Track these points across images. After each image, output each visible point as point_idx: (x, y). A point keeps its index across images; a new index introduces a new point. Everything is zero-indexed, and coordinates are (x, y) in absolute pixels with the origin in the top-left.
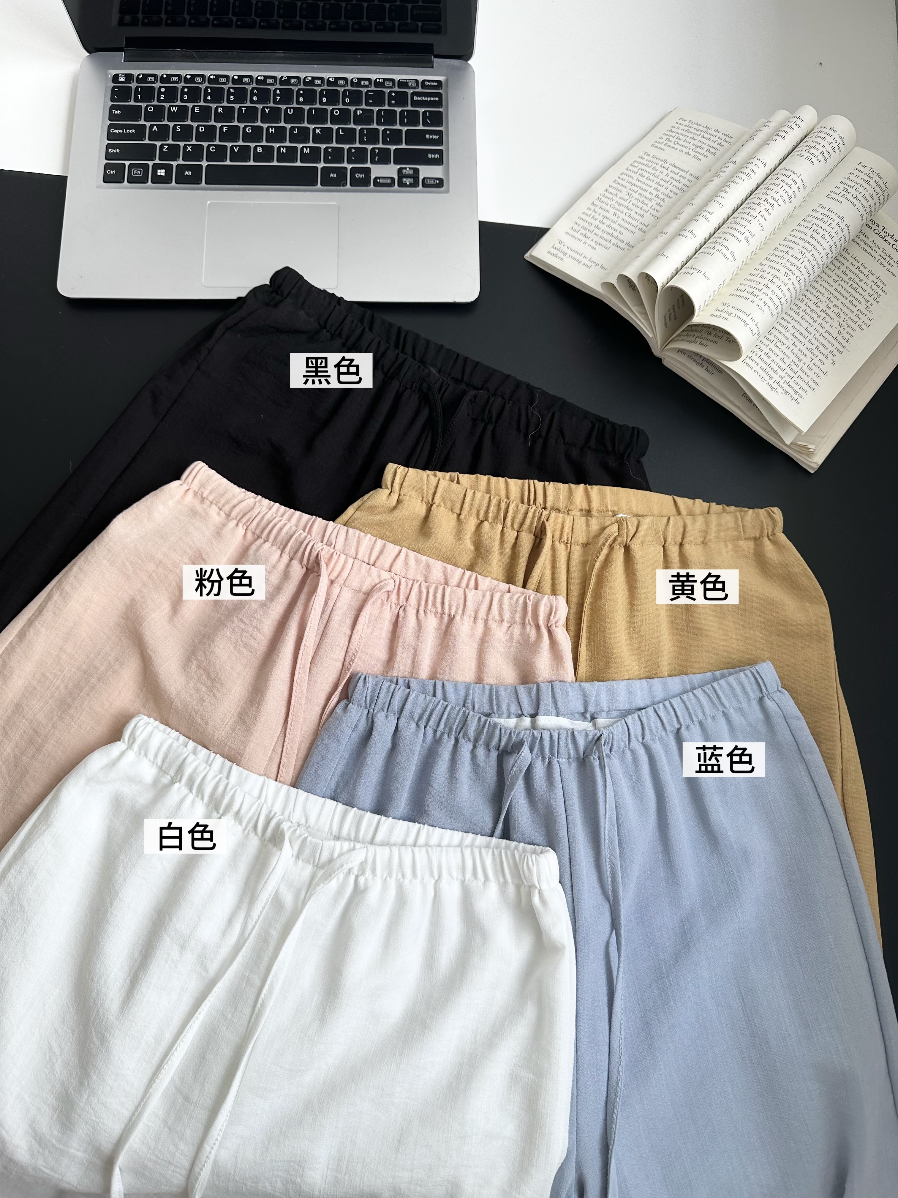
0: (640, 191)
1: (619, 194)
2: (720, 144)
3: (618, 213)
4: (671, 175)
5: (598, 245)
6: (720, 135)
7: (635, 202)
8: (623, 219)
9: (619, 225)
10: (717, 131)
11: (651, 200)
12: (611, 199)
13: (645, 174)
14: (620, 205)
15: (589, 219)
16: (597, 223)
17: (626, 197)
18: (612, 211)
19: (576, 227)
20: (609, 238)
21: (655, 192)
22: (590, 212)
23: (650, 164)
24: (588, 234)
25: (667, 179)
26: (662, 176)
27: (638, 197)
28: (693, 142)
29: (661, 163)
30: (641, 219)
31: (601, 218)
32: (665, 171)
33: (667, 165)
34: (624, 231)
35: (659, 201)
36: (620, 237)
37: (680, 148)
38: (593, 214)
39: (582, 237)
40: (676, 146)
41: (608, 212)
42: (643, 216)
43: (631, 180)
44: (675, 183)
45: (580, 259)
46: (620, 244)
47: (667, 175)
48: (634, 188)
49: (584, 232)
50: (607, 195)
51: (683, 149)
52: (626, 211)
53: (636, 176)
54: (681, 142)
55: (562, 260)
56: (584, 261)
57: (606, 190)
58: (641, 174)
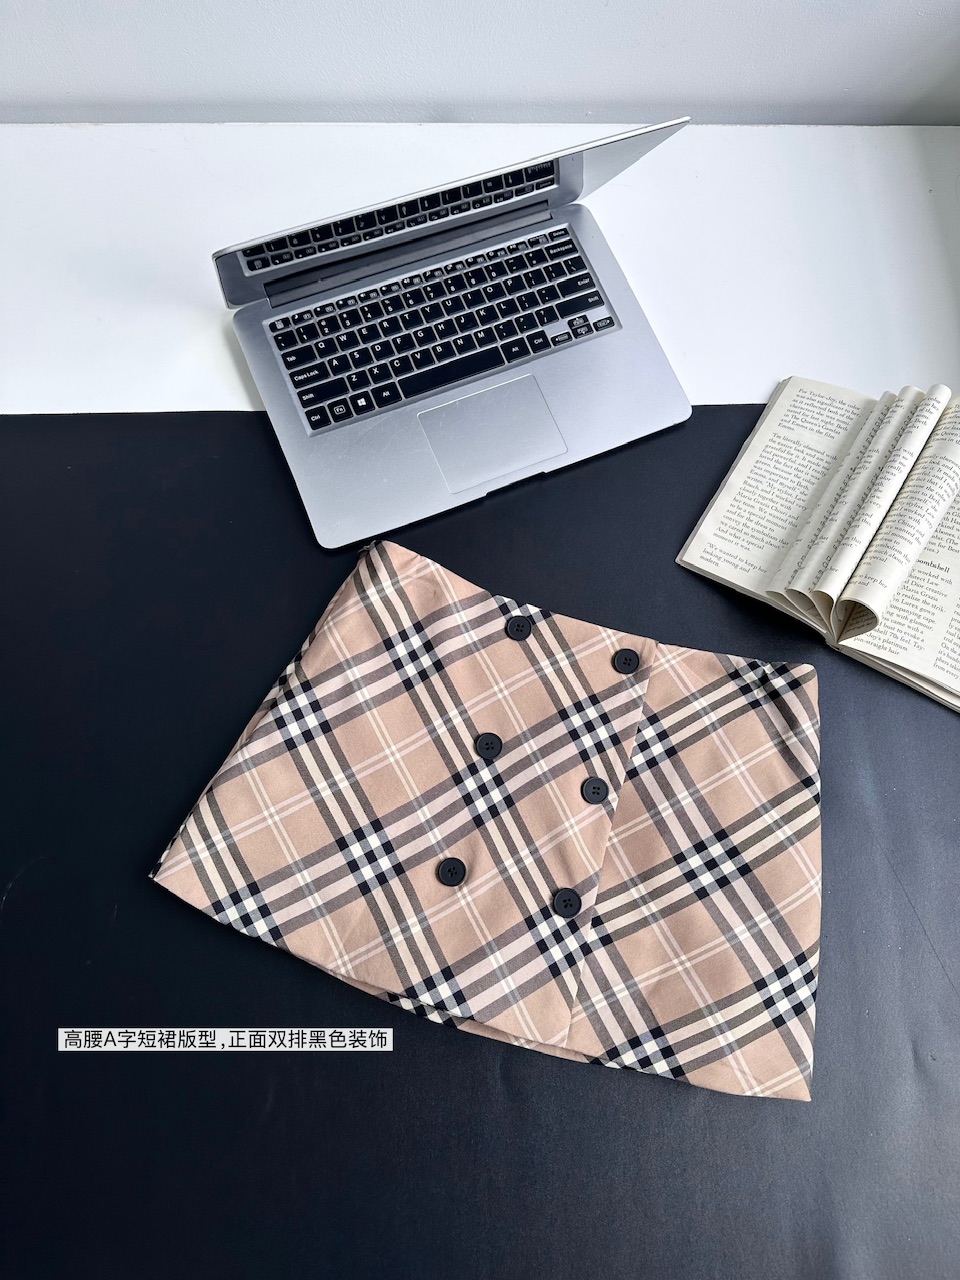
0: (781, 480)
1: (760, 487)
2: (848, 417)
3: (764, 507)
4: (808, 458)
5: (751, 545)
6: (845, 407)
7: (777, 493)
8: (770, 514)
9: (768, 520)
10: (841, 402)
11: (794, 489)
12: (753, 493)
13: (781, 460)
14: (764, 498)
15: (735, 517)
16: (744, 521)
17: (768, 489)
18: (757, 506)
19: (723, 527)
20: (761, 536)
21: (796, 480)
22: (734, 509)
23: (783, 448)
24: (738, 534)
25: (805, 463)
26: (799, 461)
27: (780, 487)
28: (821, 418)
29: (794, 446)
30: (789, 512)
31: (747, 515)
32: (801, 455)
33: (801, 448)
34: (774, 527)
35: (802, 489)
36: (772, 534)
37: (809, 426)
38: (738, 511)
39: (732, 538)
40: (805, 424)
41: (753, 507)
42: (790, 508)
43: (768, 468)
44: (814, 467)
45: (736, 562)
46: (773, 542)
47: (804, 459)
48: (773, 477)
49: (733, 532)
50: (748, 488)
51: (813, 427)
52: (771, 504)
53: (772, 463)
54: (809, 419)
55: (717, 565)
56: (741, 564)
57: (745, 482)
58: (777, 461)
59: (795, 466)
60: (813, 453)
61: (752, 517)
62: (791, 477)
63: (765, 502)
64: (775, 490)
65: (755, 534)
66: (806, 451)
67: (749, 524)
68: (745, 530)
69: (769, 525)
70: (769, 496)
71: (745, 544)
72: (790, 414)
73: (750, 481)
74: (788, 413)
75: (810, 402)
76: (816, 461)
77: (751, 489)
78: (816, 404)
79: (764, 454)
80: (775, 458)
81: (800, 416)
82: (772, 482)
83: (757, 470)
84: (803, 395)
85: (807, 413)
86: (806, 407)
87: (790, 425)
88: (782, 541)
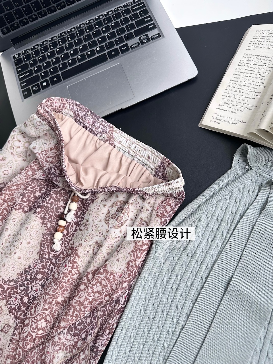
0: (250, 75)
1: (239, 81)
3: (242, 90)
4: (264, 61)
5: (236, 111)
8: (245, 93)
9: (244, 97)
12: (236, 84)
13: (249, 65)
14: (241, 86)
15: (227, 98)
16: (232, 99)
17: (243, 81)
18: (238, 90)
19: (221, 104)
20: (241, 105)
21: (258, 74)
22: (226, 94)
23: (250, 60)
24: (229, 106)
25: (262, 64)
26: (258, 64)
27: (250, 78)
28: (269, 41)
29: (256, 57)
30: (256, 91)
31: (233, 96)
32: (260, 61)
33: (259, 57)
34: (248, 99)
35: (262, 77)
36: (248, 103)
37: (262, 46)
38: (228, 95)
39: (226, 109)
40: (261, 46)
41: (236, 91)
42: (256, 88)
43: (242, 71)
44: (267, 65)
45: (229, 120)
46: (248, 107)
47: (261, 62)
48: (245, 74)
49: (226, 105)
50: (232, 82)
51: (265, 46)
52: (245, 88)
53: (244, 68)
54: (262, 43)
55: (219, 123)
56: (232, 121)
57: (231, 80)
58: (247, 66)
59: (256, 67)
60: (266, 59)
61: (236, 96)
62: (256, 73)
63: (242, 87)
64: (247, 81)
65: (239, 105)
66: (262, 58)
67: (234, 100)
68: (233, 103)
69: (245, 99)
70: (244, 84)
71: (233, 111)
72: (252, 43)
73: (233, 79)
74: (251, 42)
75: (262, 35)
76: (268, 62)
77: (234, 82)
78: (265, 35)
79: (240, 64)
80: (246, 65)
81: (257, 43)
82: (245, 77)
83: (236, 73)
84: (258, 32)
85: (261, 40)
86: (260, 37)
87: (252, 48)
88: (253, 106)
